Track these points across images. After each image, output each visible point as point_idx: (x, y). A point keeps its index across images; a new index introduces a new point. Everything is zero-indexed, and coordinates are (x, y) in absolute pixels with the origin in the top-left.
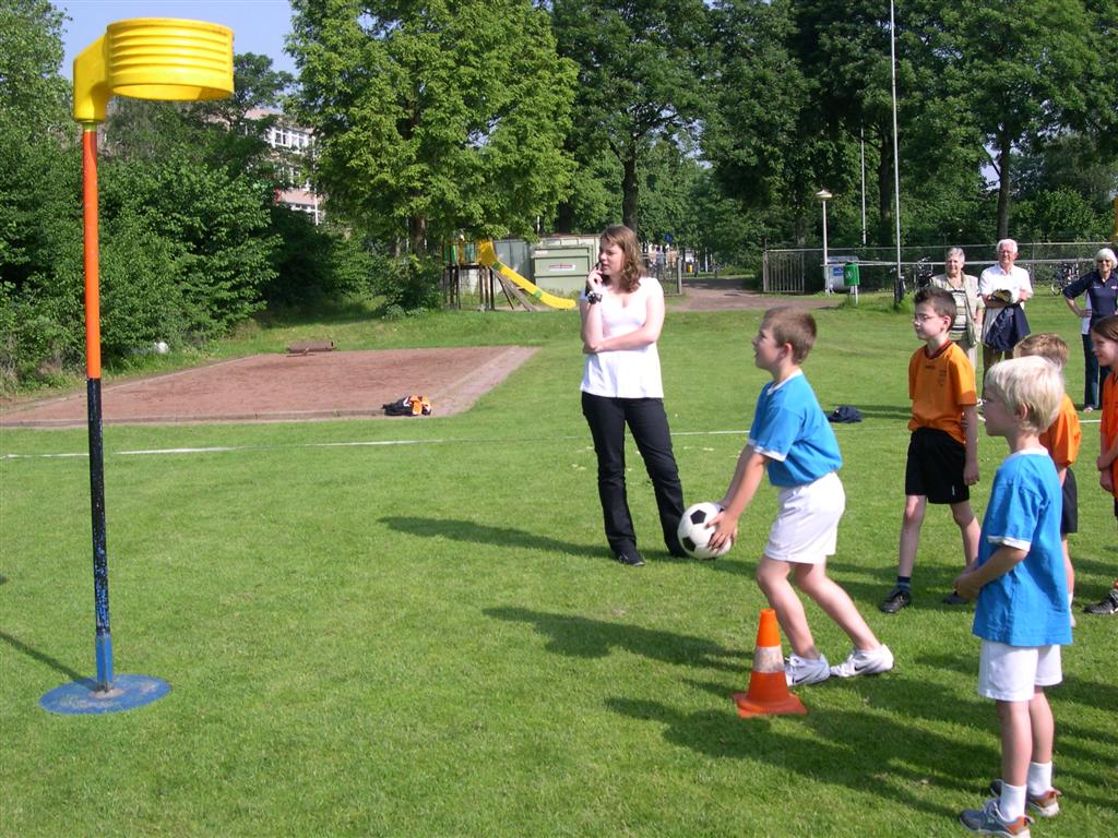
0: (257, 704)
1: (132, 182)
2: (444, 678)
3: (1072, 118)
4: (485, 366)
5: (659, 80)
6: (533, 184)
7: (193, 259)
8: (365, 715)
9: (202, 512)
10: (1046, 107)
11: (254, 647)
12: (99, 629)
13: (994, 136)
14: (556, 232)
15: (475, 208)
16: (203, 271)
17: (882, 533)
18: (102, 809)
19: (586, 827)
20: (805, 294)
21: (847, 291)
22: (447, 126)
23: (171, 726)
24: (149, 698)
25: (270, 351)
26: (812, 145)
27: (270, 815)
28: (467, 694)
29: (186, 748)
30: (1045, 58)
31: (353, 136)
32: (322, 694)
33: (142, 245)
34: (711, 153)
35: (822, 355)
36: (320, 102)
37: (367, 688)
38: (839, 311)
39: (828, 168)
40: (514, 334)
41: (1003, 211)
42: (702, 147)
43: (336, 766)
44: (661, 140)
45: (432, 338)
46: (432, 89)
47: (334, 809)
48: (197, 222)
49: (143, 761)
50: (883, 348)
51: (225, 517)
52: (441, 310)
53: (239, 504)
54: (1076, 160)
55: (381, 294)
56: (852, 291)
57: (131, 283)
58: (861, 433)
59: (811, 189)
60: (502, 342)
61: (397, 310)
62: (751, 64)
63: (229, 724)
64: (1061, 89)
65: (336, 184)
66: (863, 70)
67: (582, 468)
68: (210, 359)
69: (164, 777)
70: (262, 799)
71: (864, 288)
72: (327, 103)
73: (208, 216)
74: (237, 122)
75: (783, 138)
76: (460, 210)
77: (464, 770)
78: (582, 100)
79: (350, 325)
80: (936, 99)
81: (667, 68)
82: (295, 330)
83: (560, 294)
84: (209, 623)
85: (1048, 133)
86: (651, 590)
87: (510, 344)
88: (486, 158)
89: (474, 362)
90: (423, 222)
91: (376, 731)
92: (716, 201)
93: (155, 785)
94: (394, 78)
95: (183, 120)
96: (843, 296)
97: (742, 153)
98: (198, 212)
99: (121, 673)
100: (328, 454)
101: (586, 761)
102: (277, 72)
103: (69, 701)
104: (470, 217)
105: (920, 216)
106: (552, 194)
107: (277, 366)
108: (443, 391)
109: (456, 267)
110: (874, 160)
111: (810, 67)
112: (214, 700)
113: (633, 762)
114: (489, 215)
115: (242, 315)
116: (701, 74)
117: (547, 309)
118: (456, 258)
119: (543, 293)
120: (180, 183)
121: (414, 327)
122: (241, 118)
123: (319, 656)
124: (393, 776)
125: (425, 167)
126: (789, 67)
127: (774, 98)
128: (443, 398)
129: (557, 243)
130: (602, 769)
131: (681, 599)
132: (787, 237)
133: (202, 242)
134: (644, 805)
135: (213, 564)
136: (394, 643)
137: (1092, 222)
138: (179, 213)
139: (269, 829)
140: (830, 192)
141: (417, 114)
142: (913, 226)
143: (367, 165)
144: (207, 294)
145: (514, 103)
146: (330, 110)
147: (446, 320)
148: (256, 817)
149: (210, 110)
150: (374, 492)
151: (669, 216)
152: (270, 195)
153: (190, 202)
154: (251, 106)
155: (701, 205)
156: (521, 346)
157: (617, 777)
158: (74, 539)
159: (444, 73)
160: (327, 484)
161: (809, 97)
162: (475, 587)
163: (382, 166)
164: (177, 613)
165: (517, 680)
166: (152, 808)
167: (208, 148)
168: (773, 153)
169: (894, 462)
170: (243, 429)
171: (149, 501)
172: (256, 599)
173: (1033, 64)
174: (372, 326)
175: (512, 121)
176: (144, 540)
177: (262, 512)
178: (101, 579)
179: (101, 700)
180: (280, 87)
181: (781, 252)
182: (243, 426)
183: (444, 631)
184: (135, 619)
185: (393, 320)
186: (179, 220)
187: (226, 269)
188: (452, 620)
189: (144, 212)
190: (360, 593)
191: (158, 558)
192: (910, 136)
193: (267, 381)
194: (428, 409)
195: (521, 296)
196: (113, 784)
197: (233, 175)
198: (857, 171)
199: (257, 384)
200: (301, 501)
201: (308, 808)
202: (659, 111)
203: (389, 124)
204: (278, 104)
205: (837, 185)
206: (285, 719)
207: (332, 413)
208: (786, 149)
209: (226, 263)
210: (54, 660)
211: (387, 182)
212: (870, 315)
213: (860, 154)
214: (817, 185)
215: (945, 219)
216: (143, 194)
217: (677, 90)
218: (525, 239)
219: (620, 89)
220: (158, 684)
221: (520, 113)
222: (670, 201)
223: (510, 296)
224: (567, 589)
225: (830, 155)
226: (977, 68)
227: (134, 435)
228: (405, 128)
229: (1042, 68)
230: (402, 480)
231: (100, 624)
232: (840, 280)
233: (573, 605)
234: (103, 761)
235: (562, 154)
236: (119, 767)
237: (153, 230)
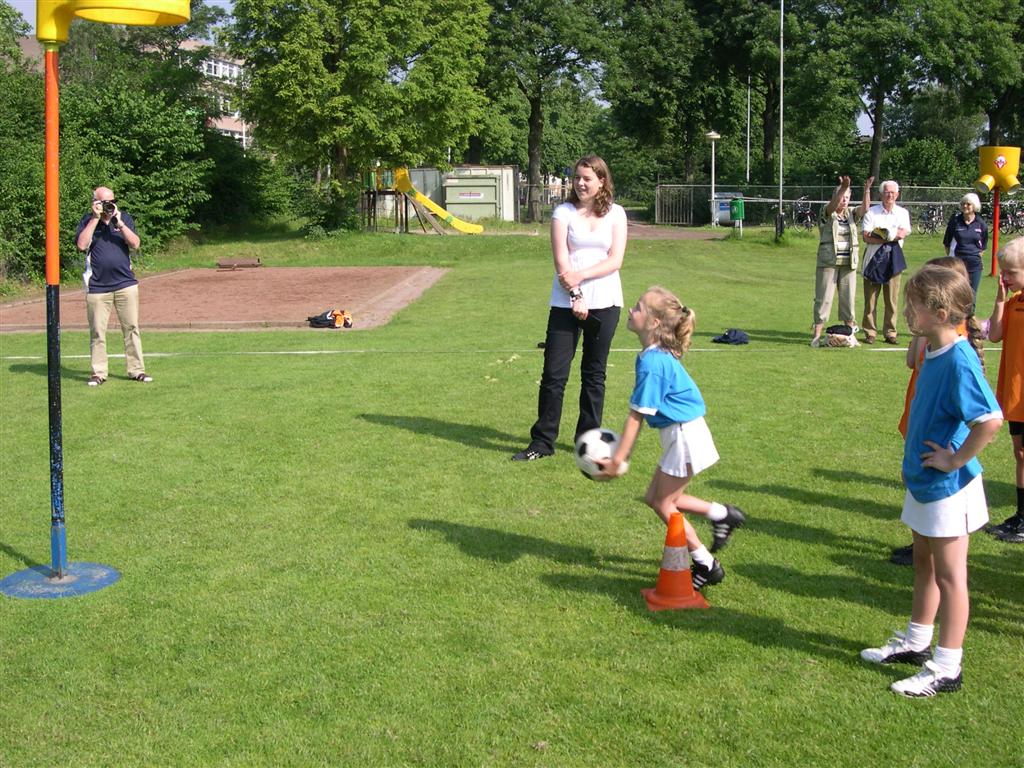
0: (202, 591)
1: (74, 105)
2: (375, 570)
3: (942, 73)
4: (400, 284)
5: (565, 24)
6: (447, 118)
7: (131, 178)
8: (304, 603)
9: (143, 413)
10: (916, 62)
11: (196, 538)
12: (54, 520)
13: (869, 87)
14: (465, 163)
15: (394, 138)
16: (140, 190)
17: (772, 445)
18: (61, 686)
19: (512, 708)
20: (693, 226)
21: (732, 225)
22: (371, 61)
23: (122, 611)
24: (101, 584)
25: (200, 266)
26: (703, 90)
27: (219, 694)
28: (397, 585)
29: (137, 631)
30: (918, 18)
31: (282, 69)
32: (262, 582)
33: (83, 164)
34: (611, 94)
35: (709, 282)
36: (252, 35)
37: (304, 577)
38: (725, 242)
39: (717, 111)
40: (427, 255)
41: (875, 156)
42: (602, 87)
43: (279, 649)
44: (566, 79)
45: (351, 257)
46: (357, 27)
47: (279, 689)
48: (135, 144)
49: (97, 643)
50: (764, 277)
51: (165, 418)
52: (360, 232)
53: (177, 406)
54: (942, 110)
55: (304, 215)
56: (737, 224)
57: (73, 199)
58: (749, 353)
59: (700, 130)
60: (414, 262)
61: (319, 231)
62: (650, 13)
63: (176, 610)
64: (933, 46)
65: (265, 111)
66: (752, 22)
67: (494, 380)
68: (144, 272)
69: (118, 658)
70: (211, 680)
71: (747, 222)
72: (258, 37)
73: (145, 139)
74: (172, 53)
75: (677, 82)
76: (379, 139)
77: (398, 655)
78: (494, 41)
79: (276, 243)
80: (818, 51)
81: (573, 13)
82: (224, 246)
83: (469, 220)
84: (154, 516)
85: (918, 87)
86: (563, 492)
87: (423, 265)
88: (405, 92)
89: (391, 280)
90: (345, 151)
91: (314, 618)
92: (613, 139)
93: (110, 665)
94: (321, 15)
95: (122, 48)
96: (729, 230)
97: (641, 95)
98: (136, 135)
99: (73, 561)
100: (258, 361)
101: (511, 648)
102: (210, 7)
103: (25, 586)
104: (388, 146)
105: (800, 159)
106: (464, 128)
107: (208, 280)
108: (363, 306)
109: (374, 193)
110: (759, 105)
111: (704, 17)
112: (161, 587)
113: (553, 650)
114: (406, 144)
115: (176, 232)
116: (604, 21)
117: (457, 233)
118: (374, 184)
119: (454, 219)
120: (119, 106)
121: (334, 247)
122: (175, 49)
123: (258, 549)
124: (332, 659)
125: (348, 98)
126: (685, 18)
127: (670, 45)
128: (363, 312)
129: (467, 173)
130: (526, 656)
131: (590, 501)
132: (678, 174)
133: (140, 164)
134: (565, 689)
135: (155, 461)
136: (327, 537)
137: (954, 169)
138: (118, 135)
139: (218, 707)
140: (718, 133)
141: (342, 49)
142: (793, 167)
143: (294, 95)
144: (143, 212)
145: (432, 43)
146: (262, 43)
147: (365, 241)
148: (206, 695)
149: (146, 40)
150: (302, 397)
151: (570, 151)
152: (203, 120)
153: (129, 125)
154: (185, 37)
155: (599, 142)
156: (433, 266)
157: (539, 663)
158: (24, 436)
159: (369, 13)
160: (259, 388)
161: (703, 45)
162: (400, 487)
163: (308, 96)
164: (123, 505)
165: (442, 572)
166: (108, 686)
167: (147, 76)
168: (667, 95)
169: (780, 381)
170: (179, 337)
171: (93, 402)
172: (197, 494)
173: (907, 23)
174: (296, 245)
175: (429, 60)
176: (90, 438)
177: (199, 413)
178: (56, 473)
179: (55, 586)
180: (213, 21)
181: (674, 187)
182: (179, 334)
183: (373, 527)
184: (85, 511)
185: (315, 241)
186: (117, 142)
187: (161, 188)
188: (380, 517)
189: (84, 134)
190: (294, 490)
191: (104, 454)
192: (794, 84)
193: (199, 293)
194: (350, 322)
195: (433, 221)
196: (70, 664)
197: (170, 101)
198: (743, 115)
199: (190, 296)
200: (235, 404)
201: (254, 687)
202: (564, 53)
203: (316, 58)
204: (212, 36)
205: (725, 128)
206: (228, 606)
207: (260, 324)
208: (680, 93)
209: (162, 183)
210: (9, 548)
211: (312, 111)
212: (753, 248)
213: (747, 100)
214: (707, 127)
215: (821, 161)
216: (84, 116)
217: (582, 35)
218: (438, 168)
219: (529, 32)
220: (108, 572)
221: (437, 52)
222: (570, 137)
223: (423, 220)
224: (485, 490)
225: (719, 99)
226: (858, 24)
227: (75, 340)
228: (330, 62)
229: (916, 26)
230: (328, 387)
231: (55, 515)
232: (726, 214)
233: (491, 505)
234: (60, 643)
235: (475, 90)
236: (74, 648)
237: (94, 151)
